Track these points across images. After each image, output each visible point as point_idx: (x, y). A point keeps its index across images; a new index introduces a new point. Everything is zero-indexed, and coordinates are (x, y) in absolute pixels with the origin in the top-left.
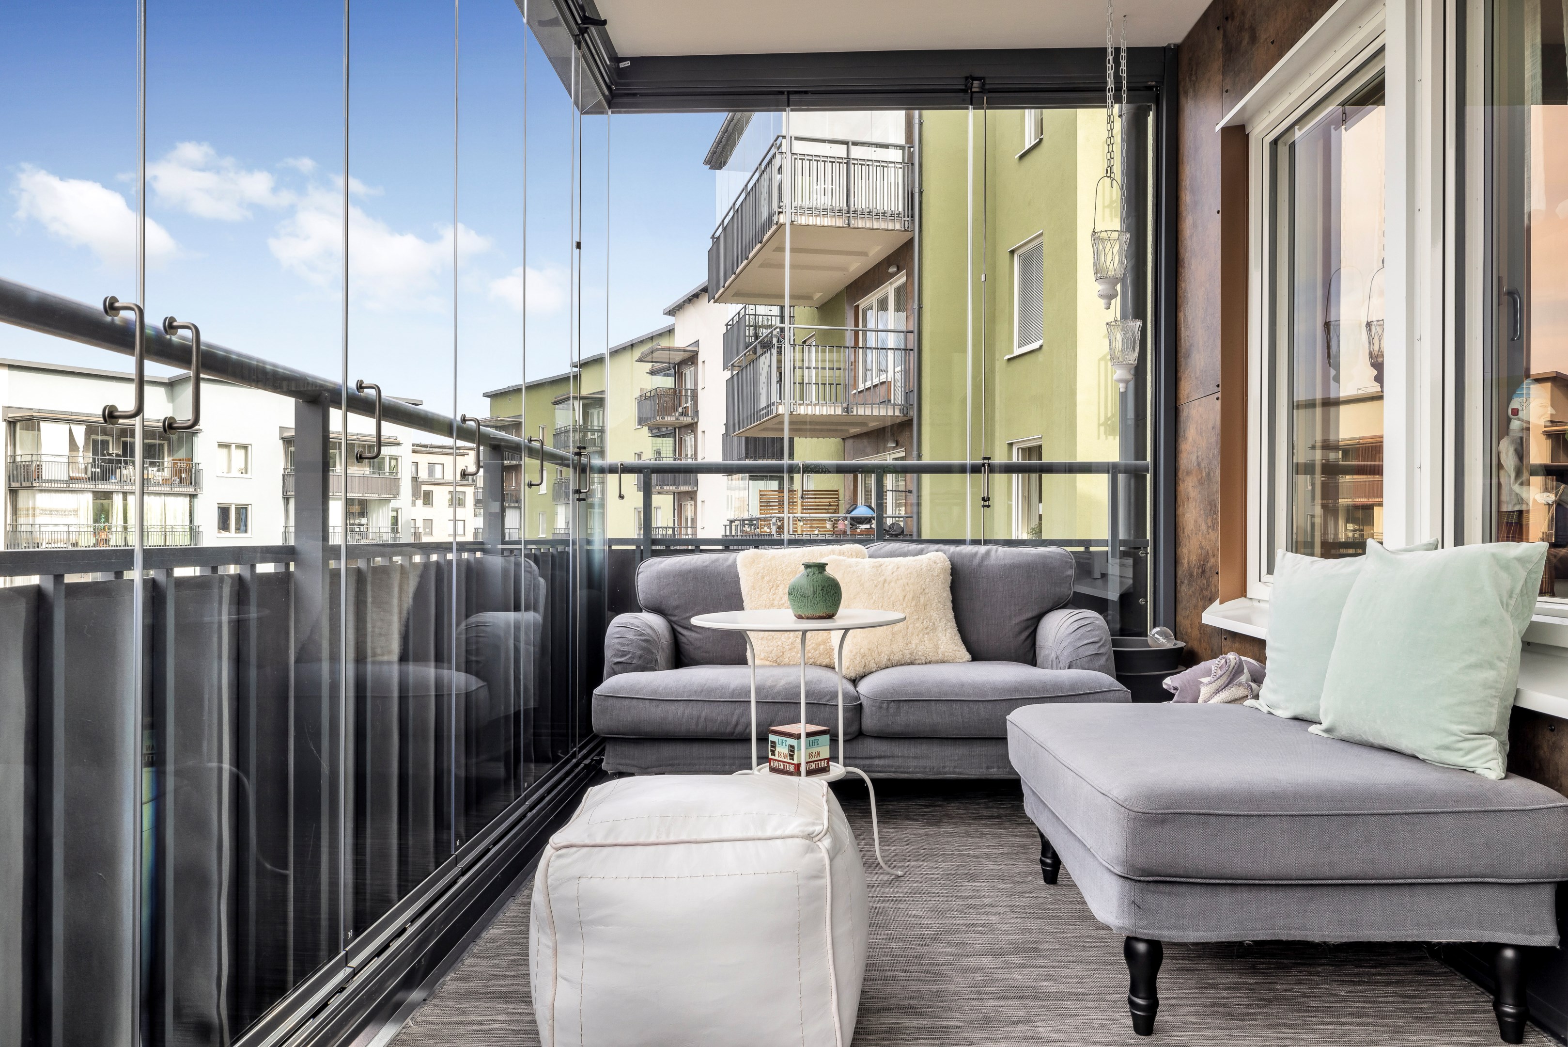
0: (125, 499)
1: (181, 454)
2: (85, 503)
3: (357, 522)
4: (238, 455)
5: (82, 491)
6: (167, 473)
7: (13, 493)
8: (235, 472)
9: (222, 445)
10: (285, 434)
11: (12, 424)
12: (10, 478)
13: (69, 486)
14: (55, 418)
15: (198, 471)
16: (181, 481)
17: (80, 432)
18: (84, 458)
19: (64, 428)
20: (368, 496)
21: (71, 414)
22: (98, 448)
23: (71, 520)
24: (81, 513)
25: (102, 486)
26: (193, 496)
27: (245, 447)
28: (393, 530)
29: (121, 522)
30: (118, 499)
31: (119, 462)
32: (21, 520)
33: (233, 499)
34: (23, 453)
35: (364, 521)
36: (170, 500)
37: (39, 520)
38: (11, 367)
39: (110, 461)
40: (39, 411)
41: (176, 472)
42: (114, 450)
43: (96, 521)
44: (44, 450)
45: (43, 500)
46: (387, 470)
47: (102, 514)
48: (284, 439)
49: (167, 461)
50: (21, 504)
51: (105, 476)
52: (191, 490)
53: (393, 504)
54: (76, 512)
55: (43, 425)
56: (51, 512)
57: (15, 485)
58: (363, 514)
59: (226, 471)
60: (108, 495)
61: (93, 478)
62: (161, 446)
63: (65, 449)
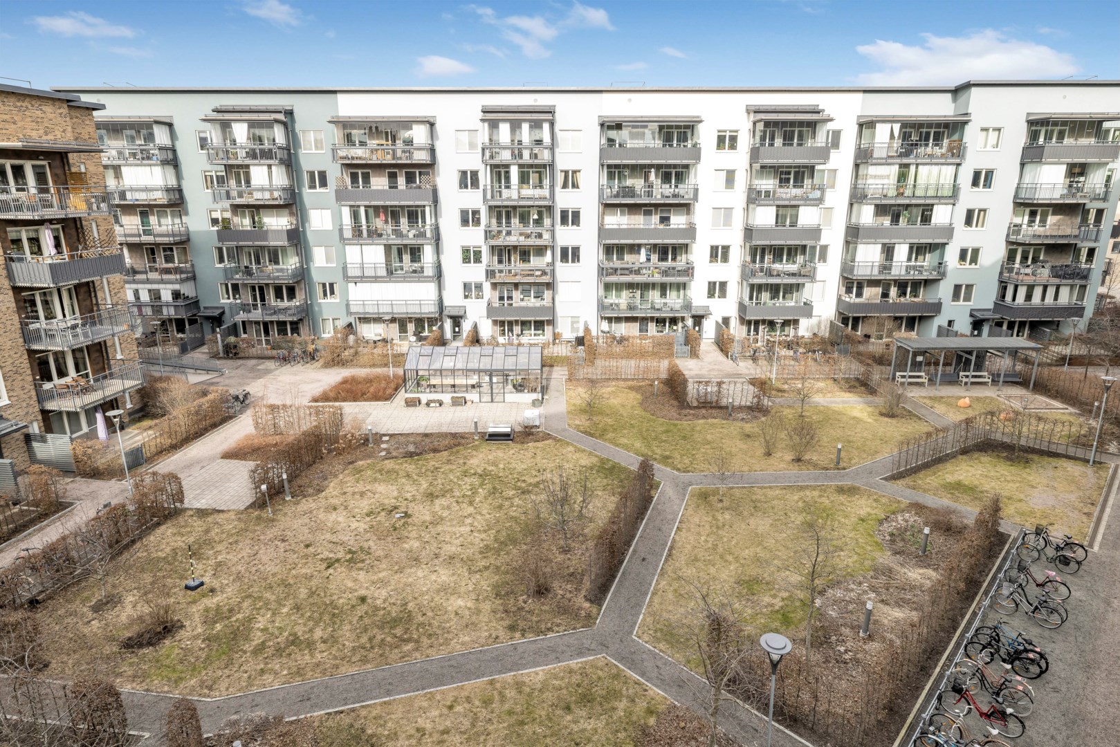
0: (917, 168)
1: (956, 137)
2: (894, 170)
3: (1076, 179)
4: (993, 136)
5: (893, 164)
6: (944, 150)
7: (857, 166)
8: (989, 148)
9: (983, 130)
10: (1030, 118)
11: (861, 125)
12: (856, 157)
13: (886, 162)
14: (884, 121)
15: (965, 148)
16: (953, 155)
17: (897, 127)
18: (897, 143)
19: (888, 126)
20: (1089, 160)
21: (894, 116)
22: (905, 136)
23: (886, 181)
24: (891, 177)
25: (905, 161)
26: (959, 165)
27: (999, 130)
28: (1106, 186)
29: (912, 182)
30: (913, 168)
31: (917, 145)
32: (860, 182)
33: (984, 165)
34: (865, 143)
35: (1082, 179)
36: (944, 168)
37: (870, 181)
38: (865, 91)
39: (912, 145)
40: (876, 116)
41: (950, 149)
42: (914, 138)
43: (898, 182)
44: (876, 141)
45: (872, 170)
46: (1110, 139)
47: (902, 177)
48: (1028, 122)
49: (946, 142)
50: (860, 172)
51: (907, 154)
52: (958, 161)
53: (1109, 166)
54: (888, 177)
55: (878, 125)
56: (875, 177)
57: (859, 161)
58: (1081, 174)
59: (983, 146)
60: (907, 166)
61: (901, 155)
62: (944, 132)
63: (887, 139)
